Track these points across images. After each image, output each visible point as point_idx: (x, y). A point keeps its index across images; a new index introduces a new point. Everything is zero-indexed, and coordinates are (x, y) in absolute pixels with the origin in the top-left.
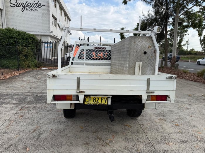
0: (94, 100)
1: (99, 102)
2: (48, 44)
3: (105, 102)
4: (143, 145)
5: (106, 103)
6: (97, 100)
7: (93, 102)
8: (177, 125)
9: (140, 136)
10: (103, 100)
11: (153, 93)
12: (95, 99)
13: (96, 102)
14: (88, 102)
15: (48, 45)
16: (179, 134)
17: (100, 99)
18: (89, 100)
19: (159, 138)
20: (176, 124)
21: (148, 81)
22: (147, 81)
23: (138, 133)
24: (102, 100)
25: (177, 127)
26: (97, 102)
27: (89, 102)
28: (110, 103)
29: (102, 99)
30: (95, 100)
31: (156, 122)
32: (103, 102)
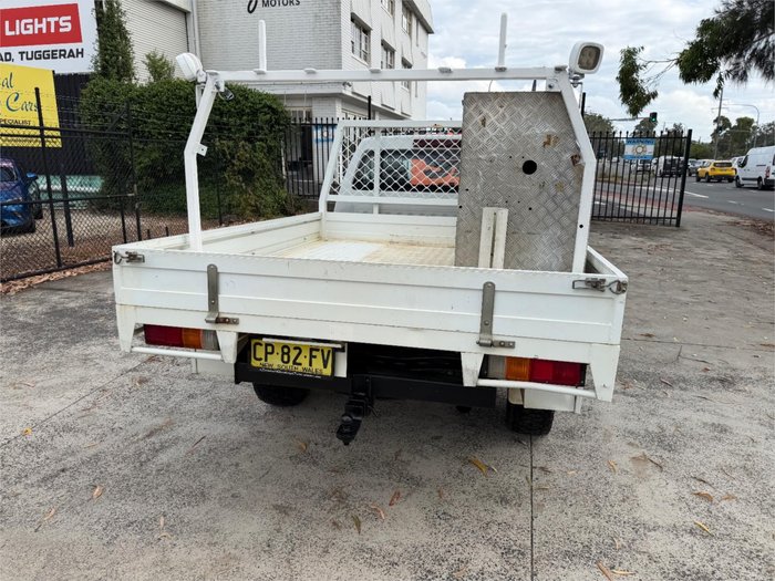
0: (283, 353)
1: (300, 364)
2: (325, 129)
3: (325, 366)
4: (491, 554)
5: (327, 372)
6: (293, 354)
7: (281, 364)
8: (708, 498)
9: (505, 514)
10: (315, 357)
11: (511, 345)
12: (286, 350)
13: (291, 363)
14: (263, 362)
15: (325, 134)
16: (688, 539)
17: (306, 352)
18: (267, 353)
19: (584, 537)
20: (707, 490)
21: (489, 292)
22: (481, 294)
23: (504, 501)
24: (312, 357)
25: (704, 505)
26: (295, 363)
27: (266, 360)
28: (342, 372)
29: (314, 353)
30: (288, 354)
31: (612, 470)
32: (318, 364)
